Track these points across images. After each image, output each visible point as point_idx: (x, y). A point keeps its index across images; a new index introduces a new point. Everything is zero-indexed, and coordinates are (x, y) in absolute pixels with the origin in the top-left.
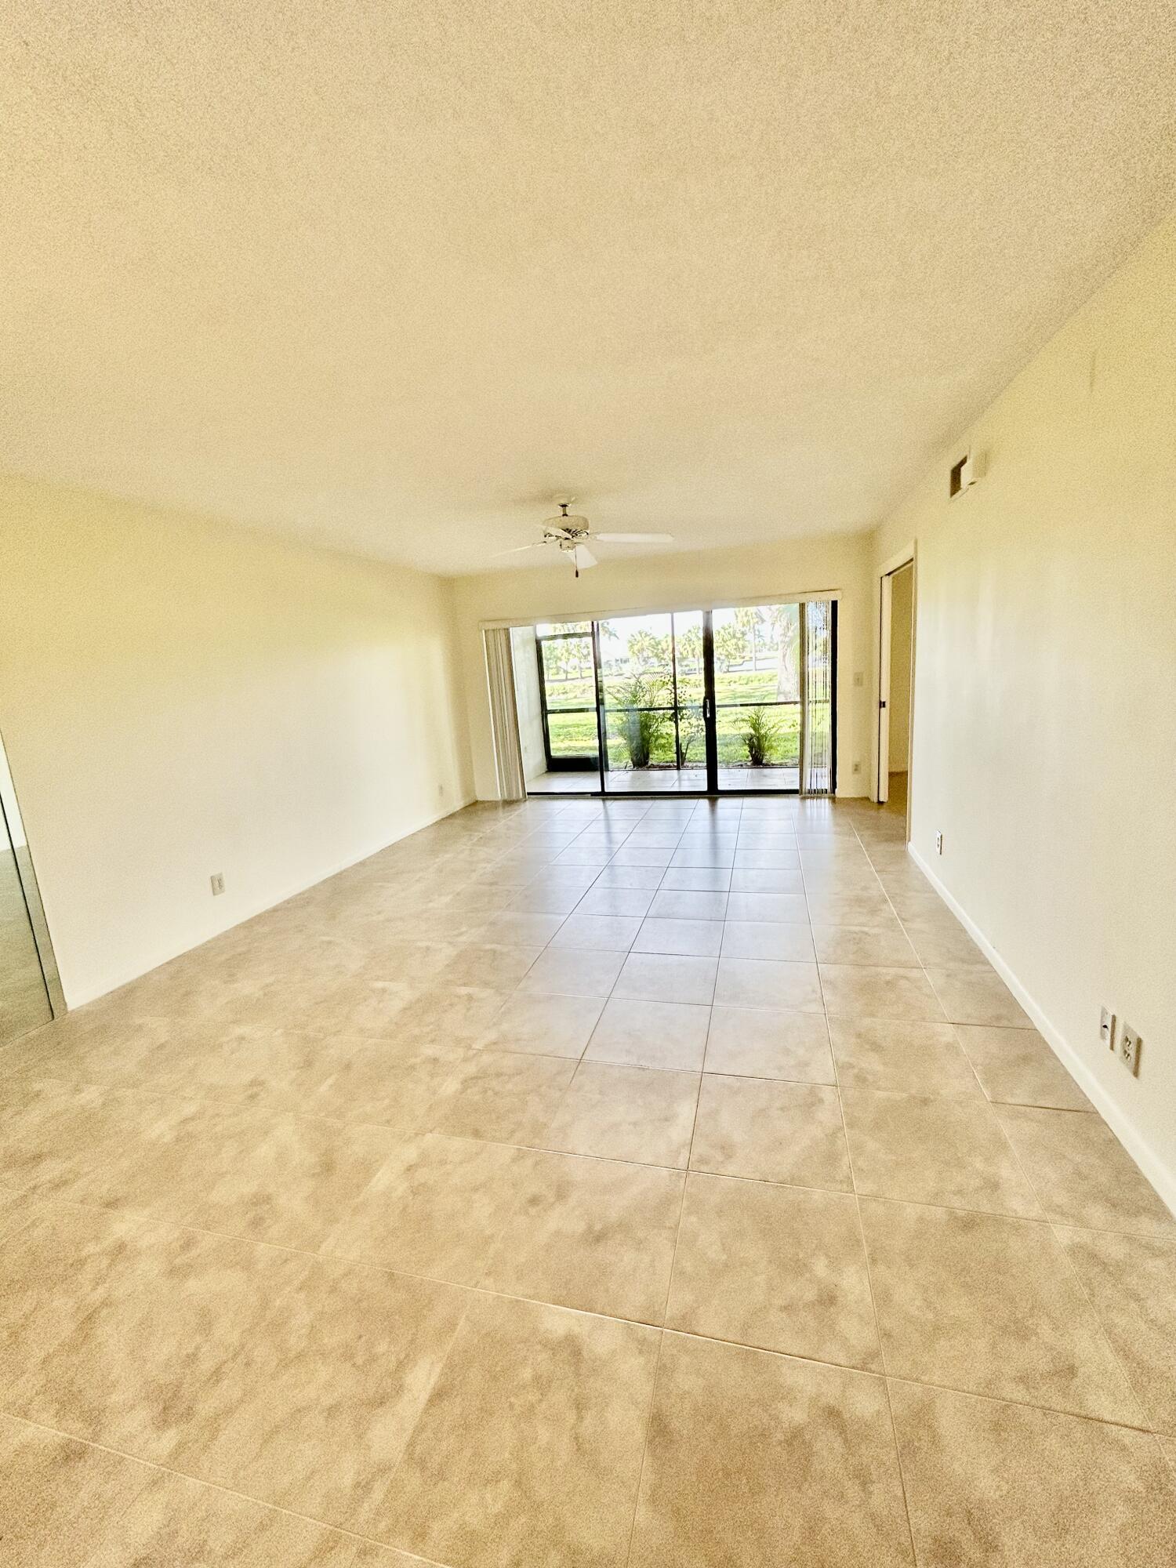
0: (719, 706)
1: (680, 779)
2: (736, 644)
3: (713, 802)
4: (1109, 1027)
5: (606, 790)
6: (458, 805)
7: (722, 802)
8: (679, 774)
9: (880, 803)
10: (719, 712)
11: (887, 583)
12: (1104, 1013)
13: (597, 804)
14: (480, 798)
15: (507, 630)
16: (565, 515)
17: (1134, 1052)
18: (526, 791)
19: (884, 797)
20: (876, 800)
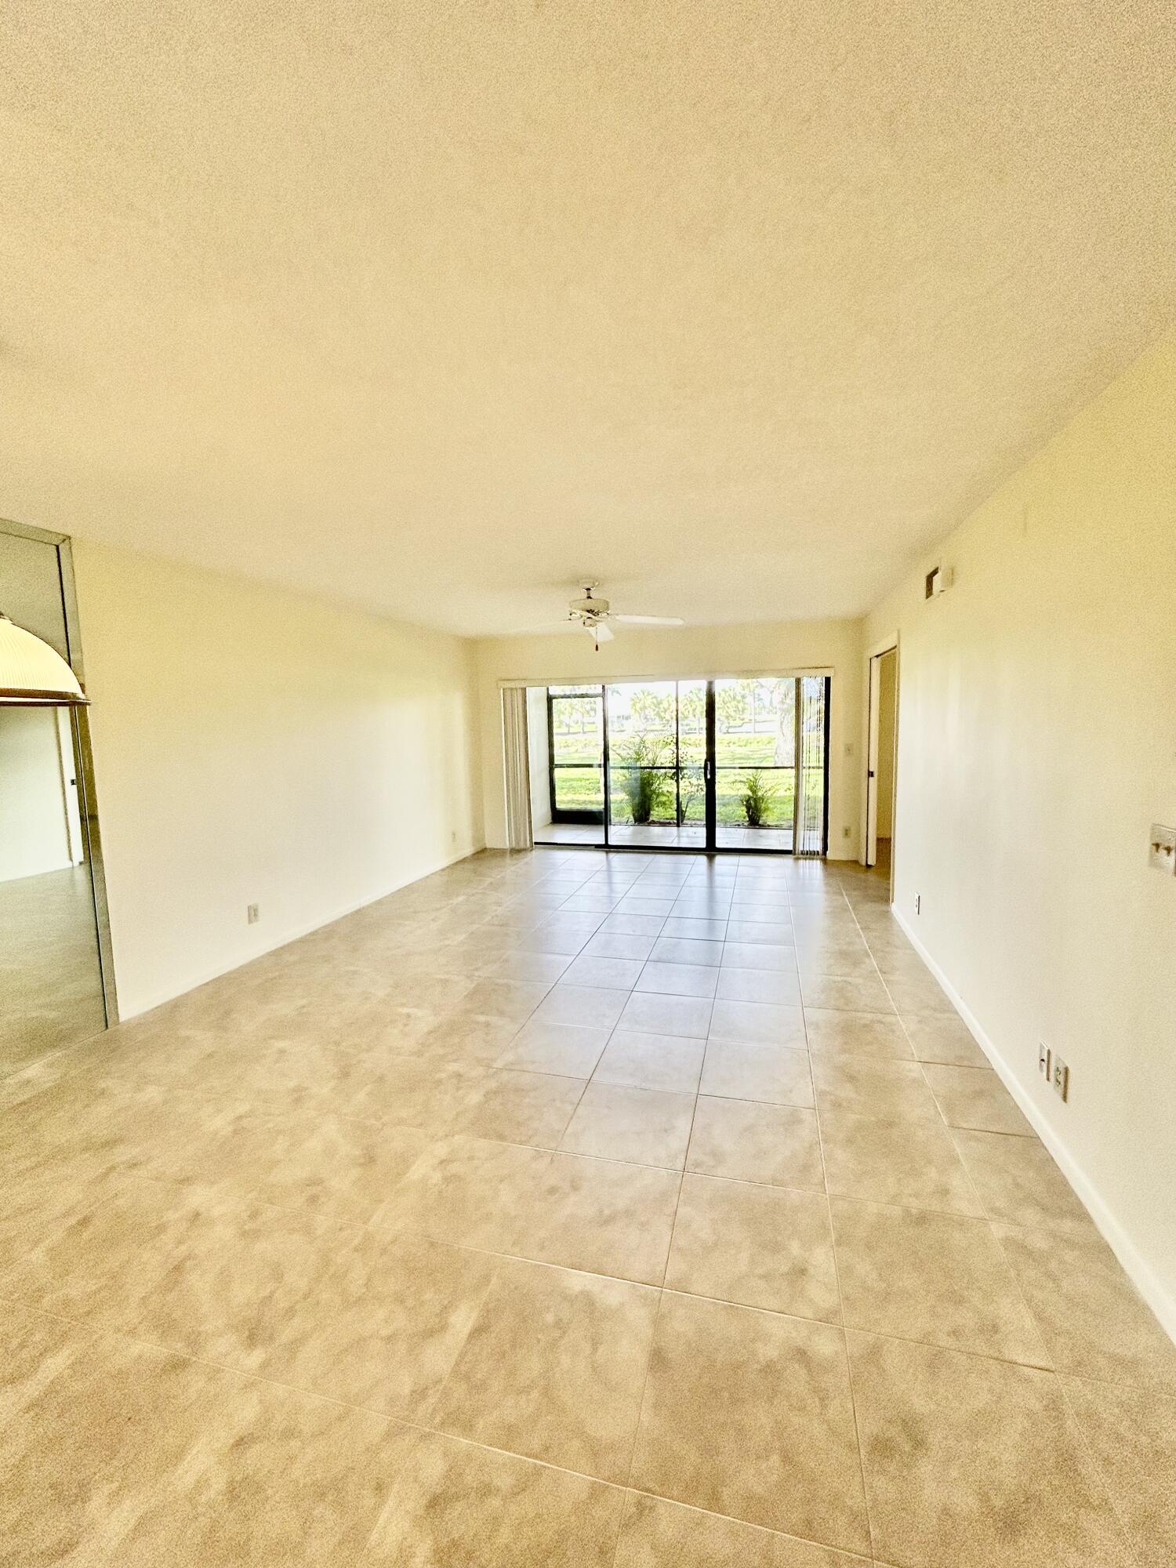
0: (719, 768)
1: (679, 836)
2: (737, 707)
3: (711, 858)
4: (1045, 1061)
5: (610, 843)
6: (468, 851)
7: (719, 859)
8: (678, 830)
9: (868, 866)
10: (719, 773)
11: (876, 663)
12: (1042, 1048)
13: (600, 856)
14: (488, 846)
15: (524, 690)
16: (589, 597)
17: (1063, 1080)
18: (534, 841)
19: (872, 861)
20: (864, 863)
